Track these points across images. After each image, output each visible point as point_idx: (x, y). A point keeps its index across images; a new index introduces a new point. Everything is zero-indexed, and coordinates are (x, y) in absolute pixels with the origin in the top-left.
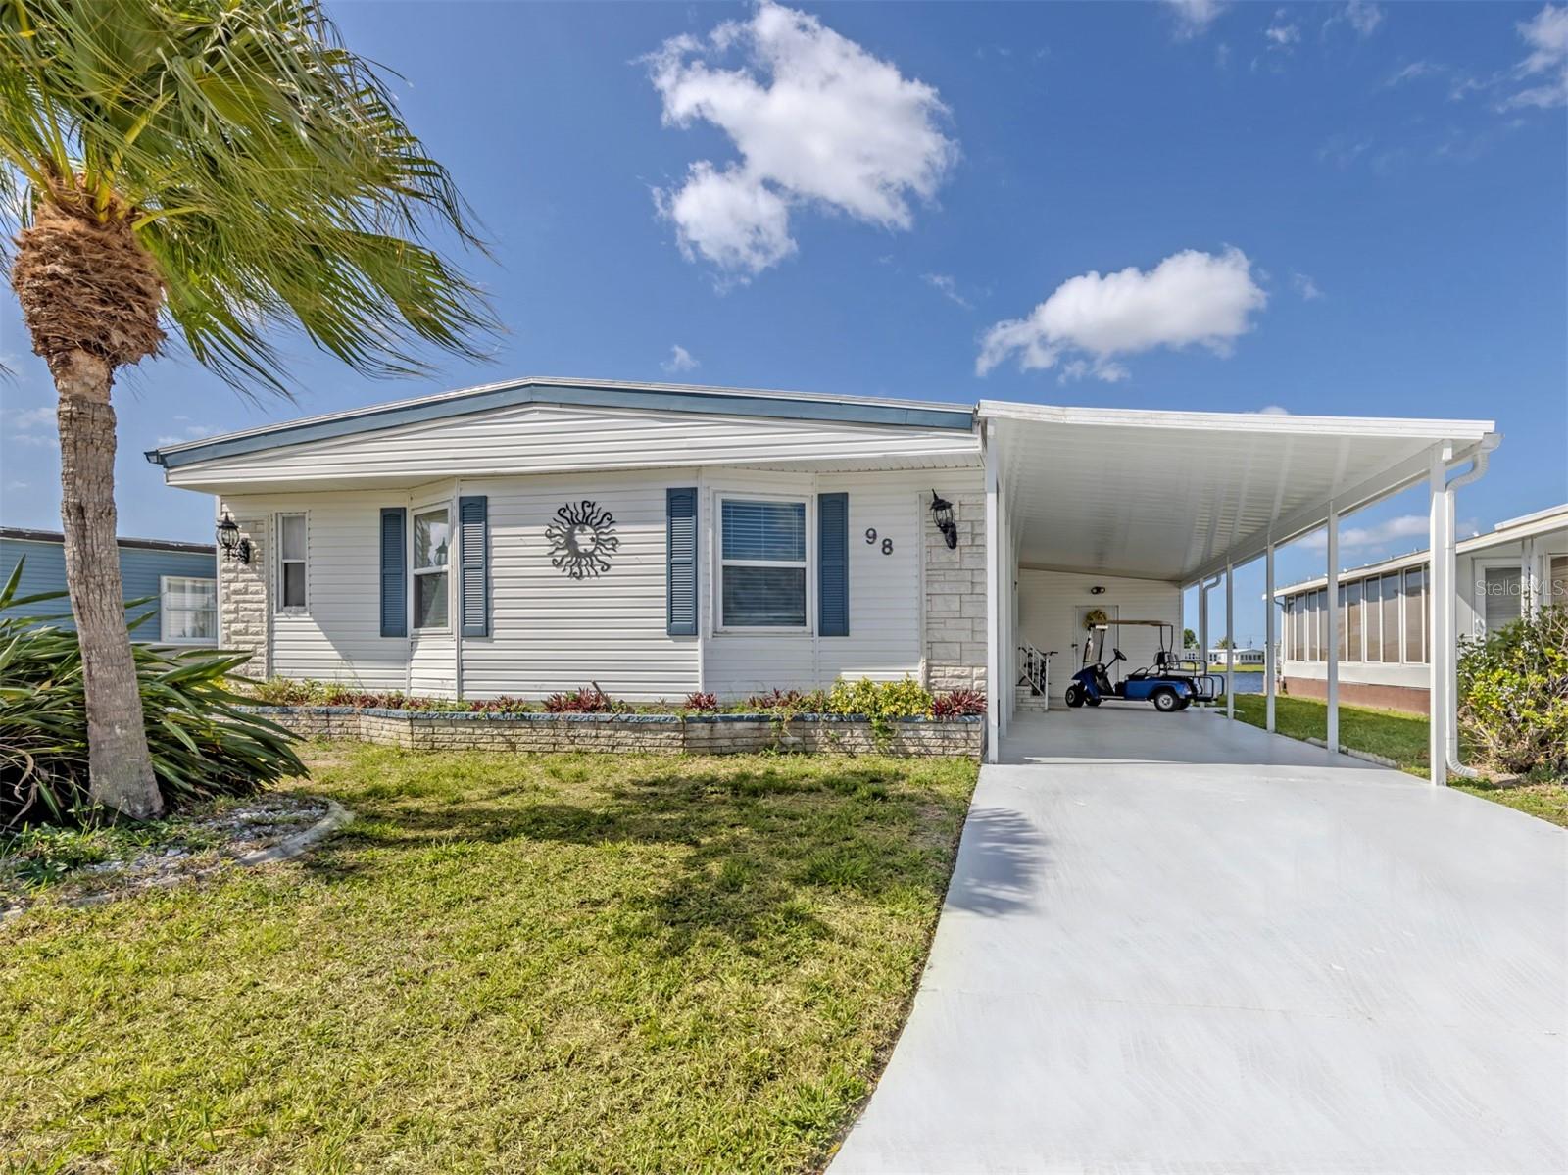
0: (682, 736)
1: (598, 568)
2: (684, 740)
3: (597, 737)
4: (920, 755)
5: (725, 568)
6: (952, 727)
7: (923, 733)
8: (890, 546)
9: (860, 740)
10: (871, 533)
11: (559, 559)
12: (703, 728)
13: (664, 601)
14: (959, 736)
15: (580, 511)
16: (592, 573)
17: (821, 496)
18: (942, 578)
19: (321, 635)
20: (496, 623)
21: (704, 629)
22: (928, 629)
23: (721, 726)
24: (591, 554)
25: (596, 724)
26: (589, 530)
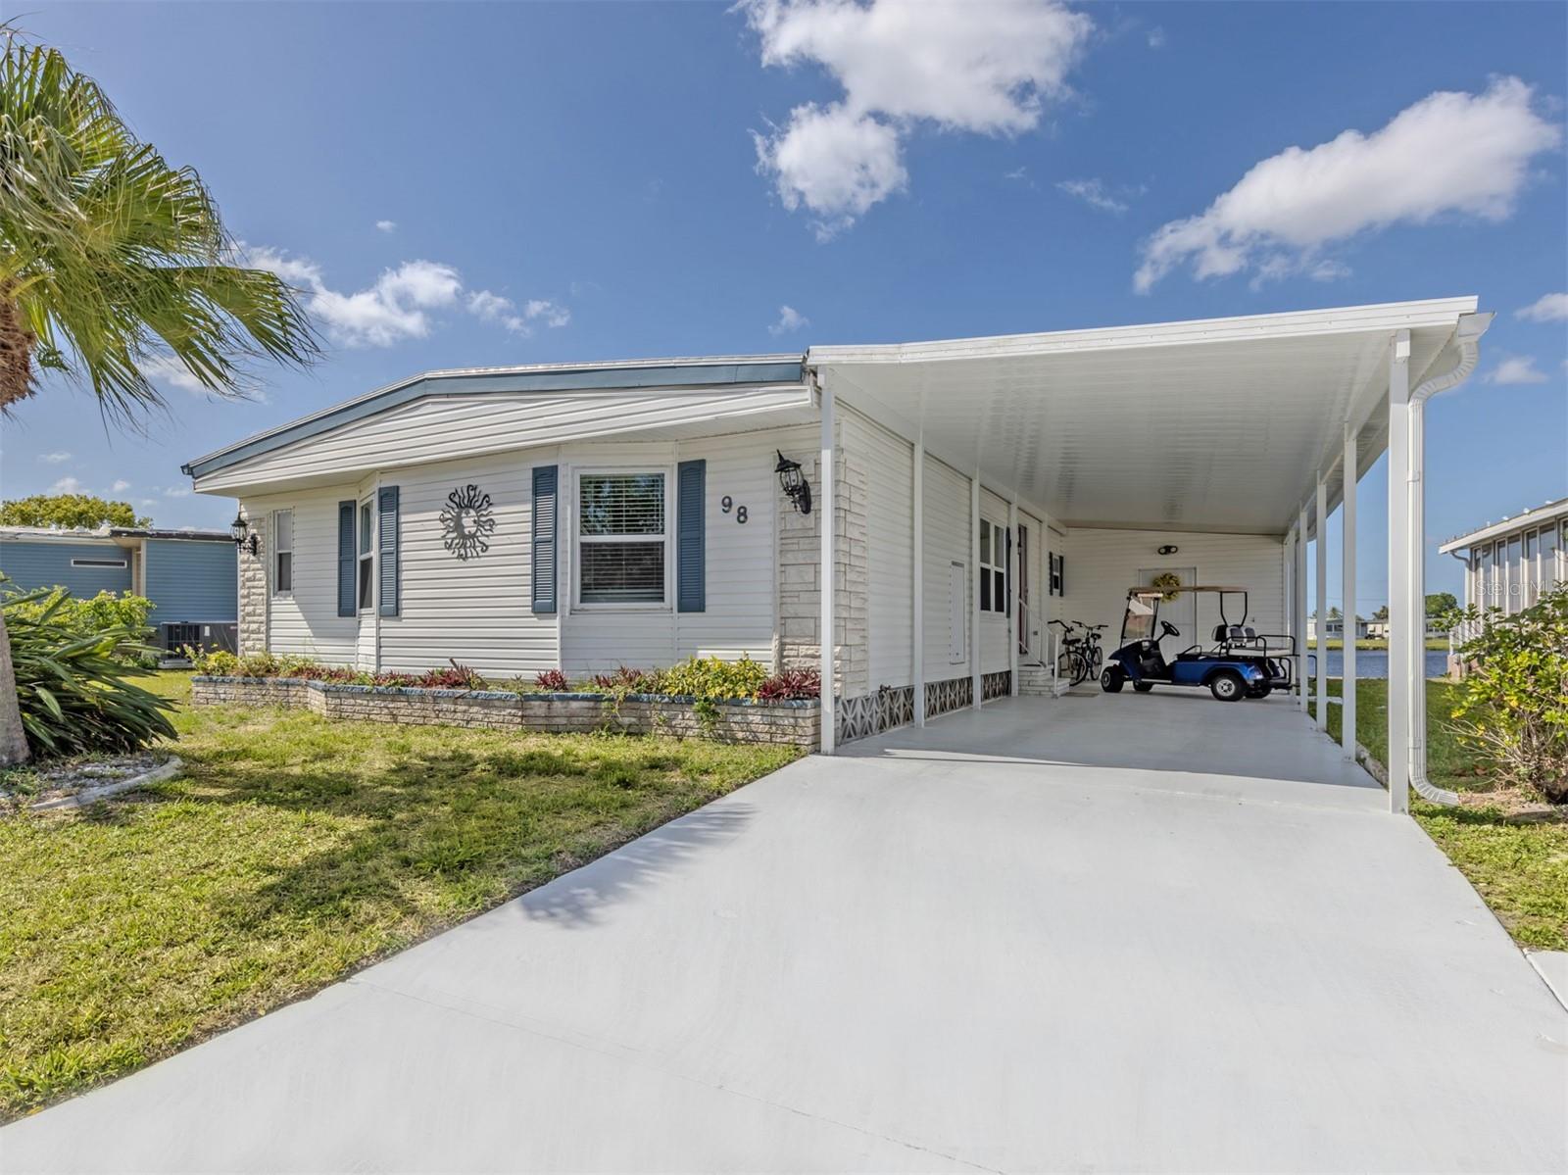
0: (520, 714)
1: (479, 549)
2: (522, 717)
3: (455, 712)
4: (748, 741)
5: (583, 545)
6: (779, 712)
7: (751, 718)
8: (744, 514)
9: (691, 723)
10: (727, 501)
11: (449, 541)
12: (540, 706)
13: (529, 580)
14: (786, 722)
15: (466, 494)
16: (475, 554)
17: (681, 465)
18: (796, 547)
19: (300, 616)
20: (404, 604)
21: (563, 606)
22: (782, 604)
23: (557, 704)
24: (473, 536)
25: (456, 699)
26: (472, 513)
